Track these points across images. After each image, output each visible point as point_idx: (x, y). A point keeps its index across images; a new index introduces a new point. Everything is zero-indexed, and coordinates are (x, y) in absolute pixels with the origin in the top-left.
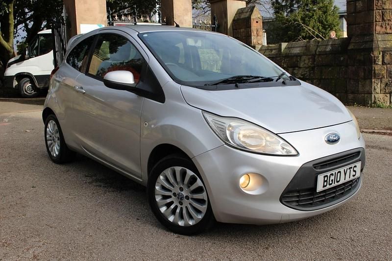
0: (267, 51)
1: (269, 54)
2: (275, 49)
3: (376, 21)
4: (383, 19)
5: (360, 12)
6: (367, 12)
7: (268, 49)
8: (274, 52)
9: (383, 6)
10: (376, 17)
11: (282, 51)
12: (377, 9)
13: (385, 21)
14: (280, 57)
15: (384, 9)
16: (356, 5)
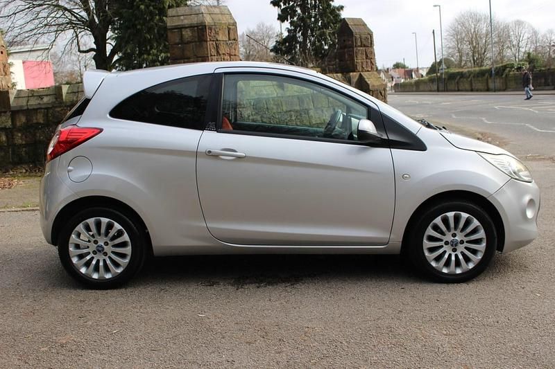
0: (32, 98)
1: (39, 104)
2: (47, 95)
3: (211, 56)
4: (218, 52)
5: (189, 43)
6: (198, 43)
7: (33, 96)
8: (46, 100)
9: (217, 36)
10: (211, 50)
11: (64, 97)
12: (210, 40)
13: (220, 55)
14: (60, 107)
15: (217, 40)
16: (182, 34)
